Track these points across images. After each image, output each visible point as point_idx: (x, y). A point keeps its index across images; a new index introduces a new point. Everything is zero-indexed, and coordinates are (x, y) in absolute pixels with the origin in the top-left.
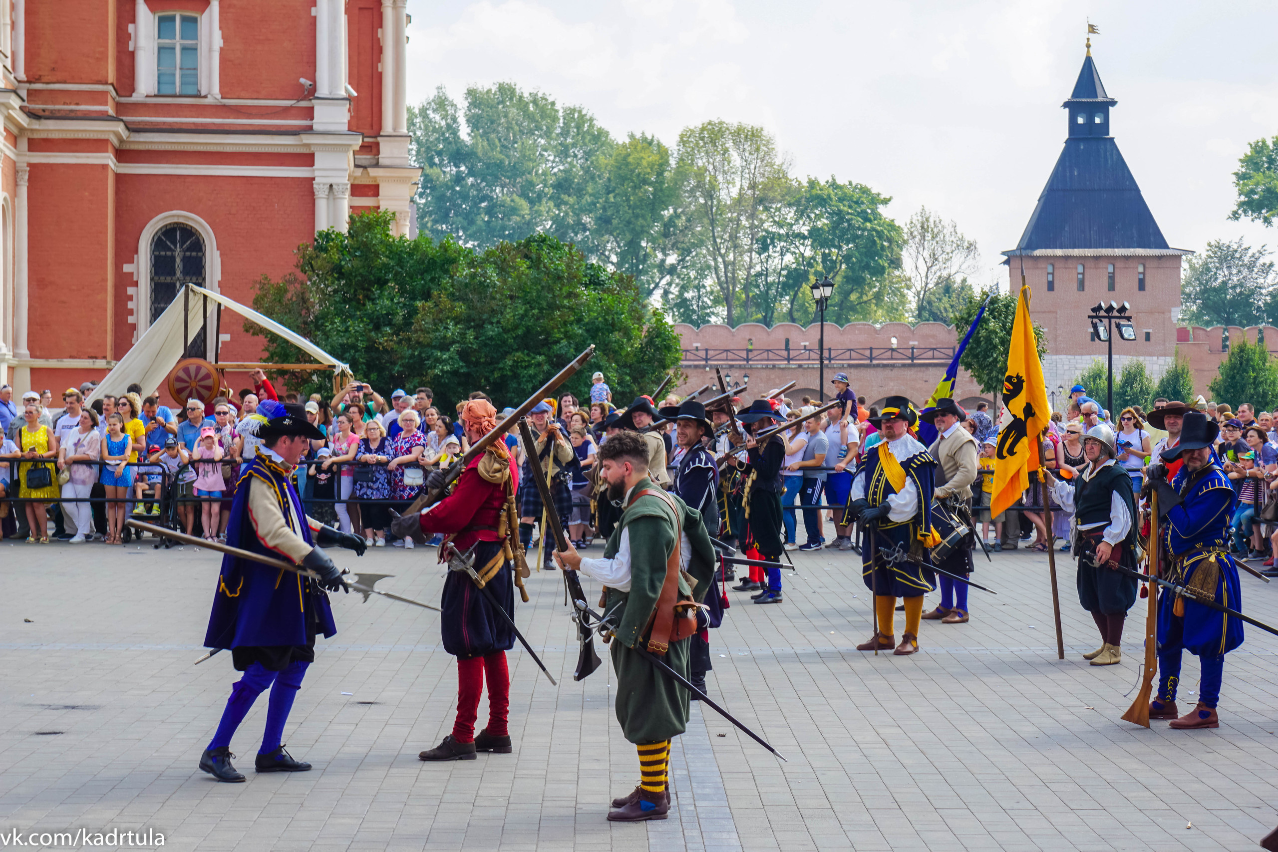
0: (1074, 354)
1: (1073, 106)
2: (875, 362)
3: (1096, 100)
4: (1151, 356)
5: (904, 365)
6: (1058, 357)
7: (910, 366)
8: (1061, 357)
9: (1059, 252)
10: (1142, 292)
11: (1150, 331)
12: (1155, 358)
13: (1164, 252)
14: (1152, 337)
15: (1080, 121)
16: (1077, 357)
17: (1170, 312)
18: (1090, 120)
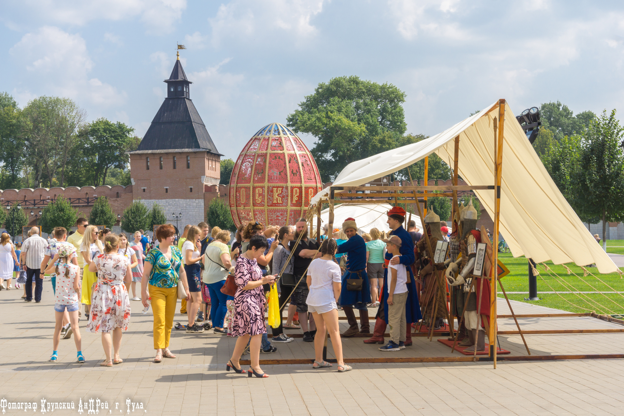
0: (158, 199)
1: (170, 83)
2: (90, 204)
3: (178, 80)
4: (192, 199)
5: (83, 206)
6: (151, 200)
7: (86, 206)
8: (153, 200)
9: (150, 151)
10: (188, 169)
11: (192, 187)
12: (194, 200)
13: (197, 150)
14: (193, 190)
15: (172, 90)
16: (159, 200)
17: (201, 178)
18: (176, 89)
